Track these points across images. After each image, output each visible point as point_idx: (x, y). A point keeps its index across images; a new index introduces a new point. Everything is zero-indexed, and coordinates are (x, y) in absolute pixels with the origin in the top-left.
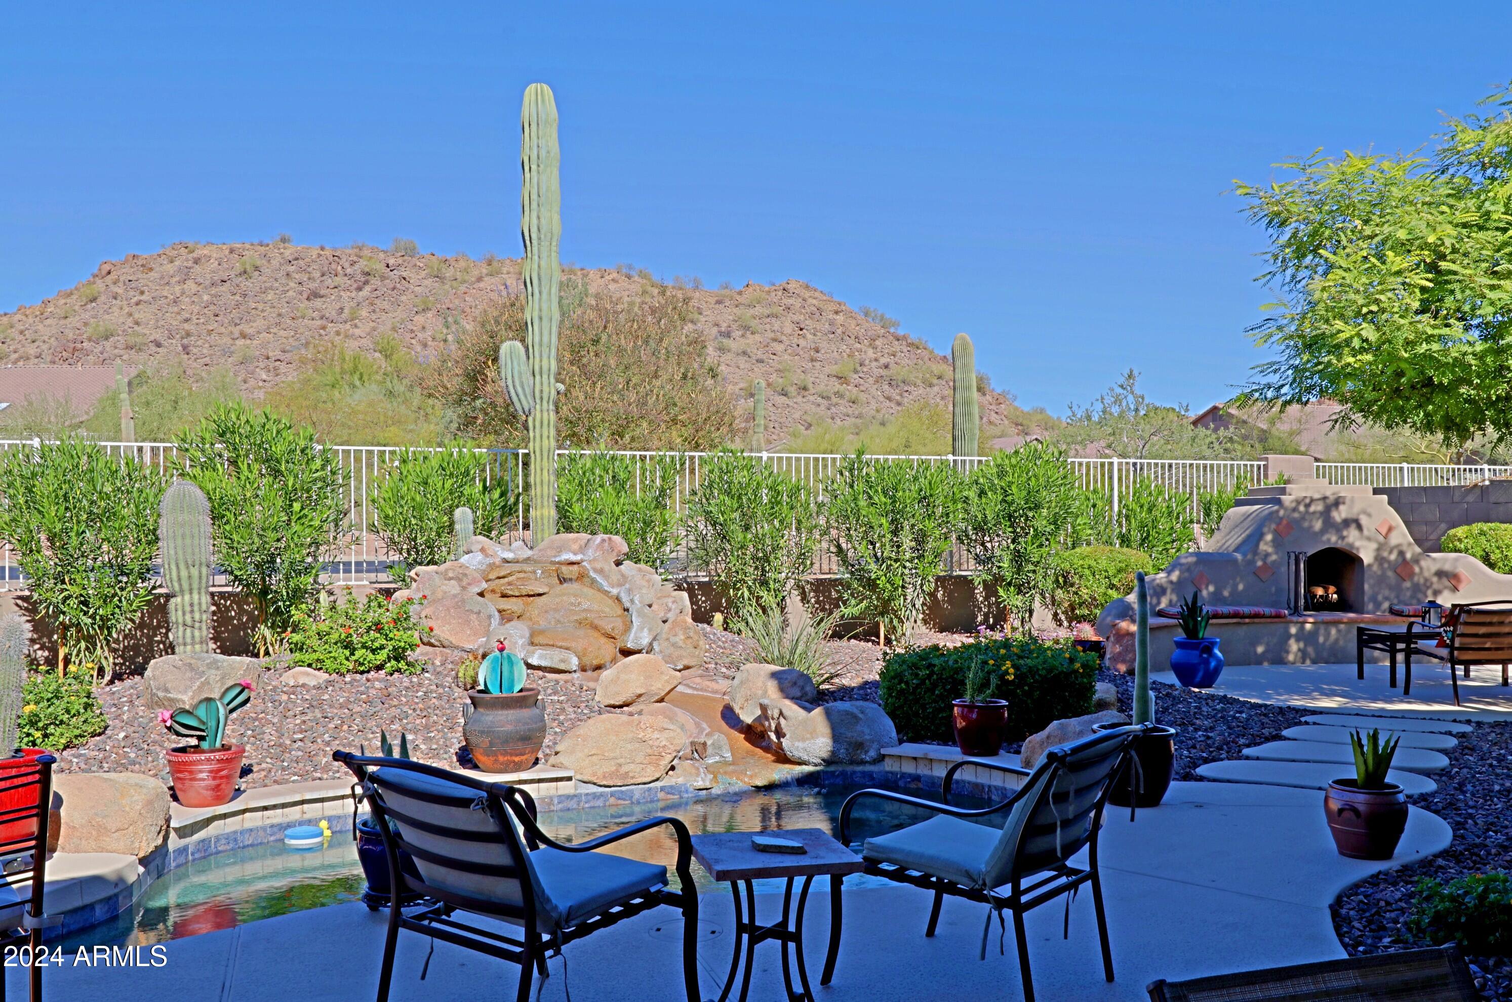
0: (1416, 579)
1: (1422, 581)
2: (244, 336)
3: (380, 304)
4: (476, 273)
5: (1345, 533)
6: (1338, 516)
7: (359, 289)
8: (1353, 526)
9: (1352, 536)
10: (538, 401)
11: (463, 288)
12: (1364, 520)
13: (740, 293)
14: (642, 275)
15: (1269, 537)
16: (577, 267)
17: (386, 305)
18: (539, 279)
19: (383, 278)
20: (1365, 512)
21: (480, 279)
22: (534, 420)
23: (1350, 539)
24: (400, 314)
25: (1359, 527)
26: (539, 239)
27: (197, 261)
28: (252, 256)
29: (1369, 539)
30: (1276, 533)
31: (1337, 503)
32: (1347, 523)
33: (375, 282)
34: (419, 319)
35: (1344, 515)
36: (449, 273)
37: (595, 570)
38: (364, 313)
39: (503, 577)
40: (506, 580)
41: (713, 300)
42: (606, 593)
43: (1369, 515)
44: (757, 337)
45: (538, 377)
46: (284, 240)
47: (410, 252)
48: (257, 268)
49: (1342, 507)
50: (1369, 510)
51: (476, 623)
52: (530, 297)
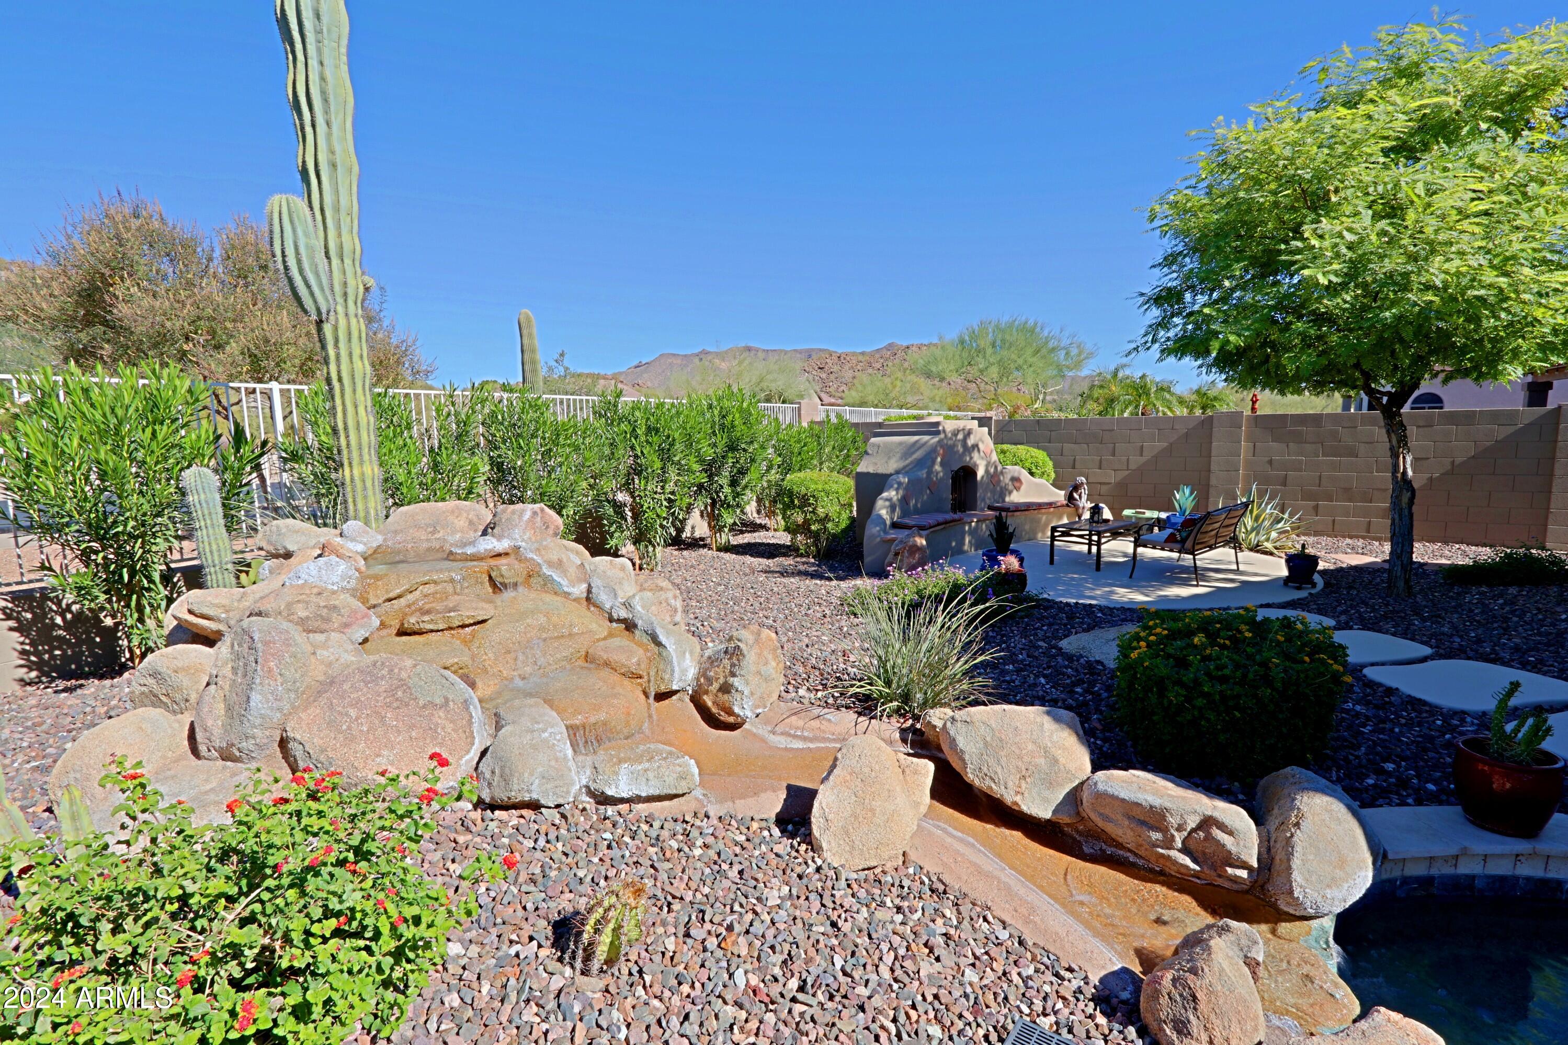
8: (976, 449)
10: (340, 300)
18: (326, 101)
20: (981, 440)
22: (336, 328)
25: (979, 450)
26: (319, 32)
31: (969, 433)
37: (550, 564)
39: (399, 597)
40: (402, 601)
42: (567, 595)
43: (983, 442)
45: (335, 262)
49: (972, 437)
50: (983, 438)
51: (449, 727)
52: (309, 129)
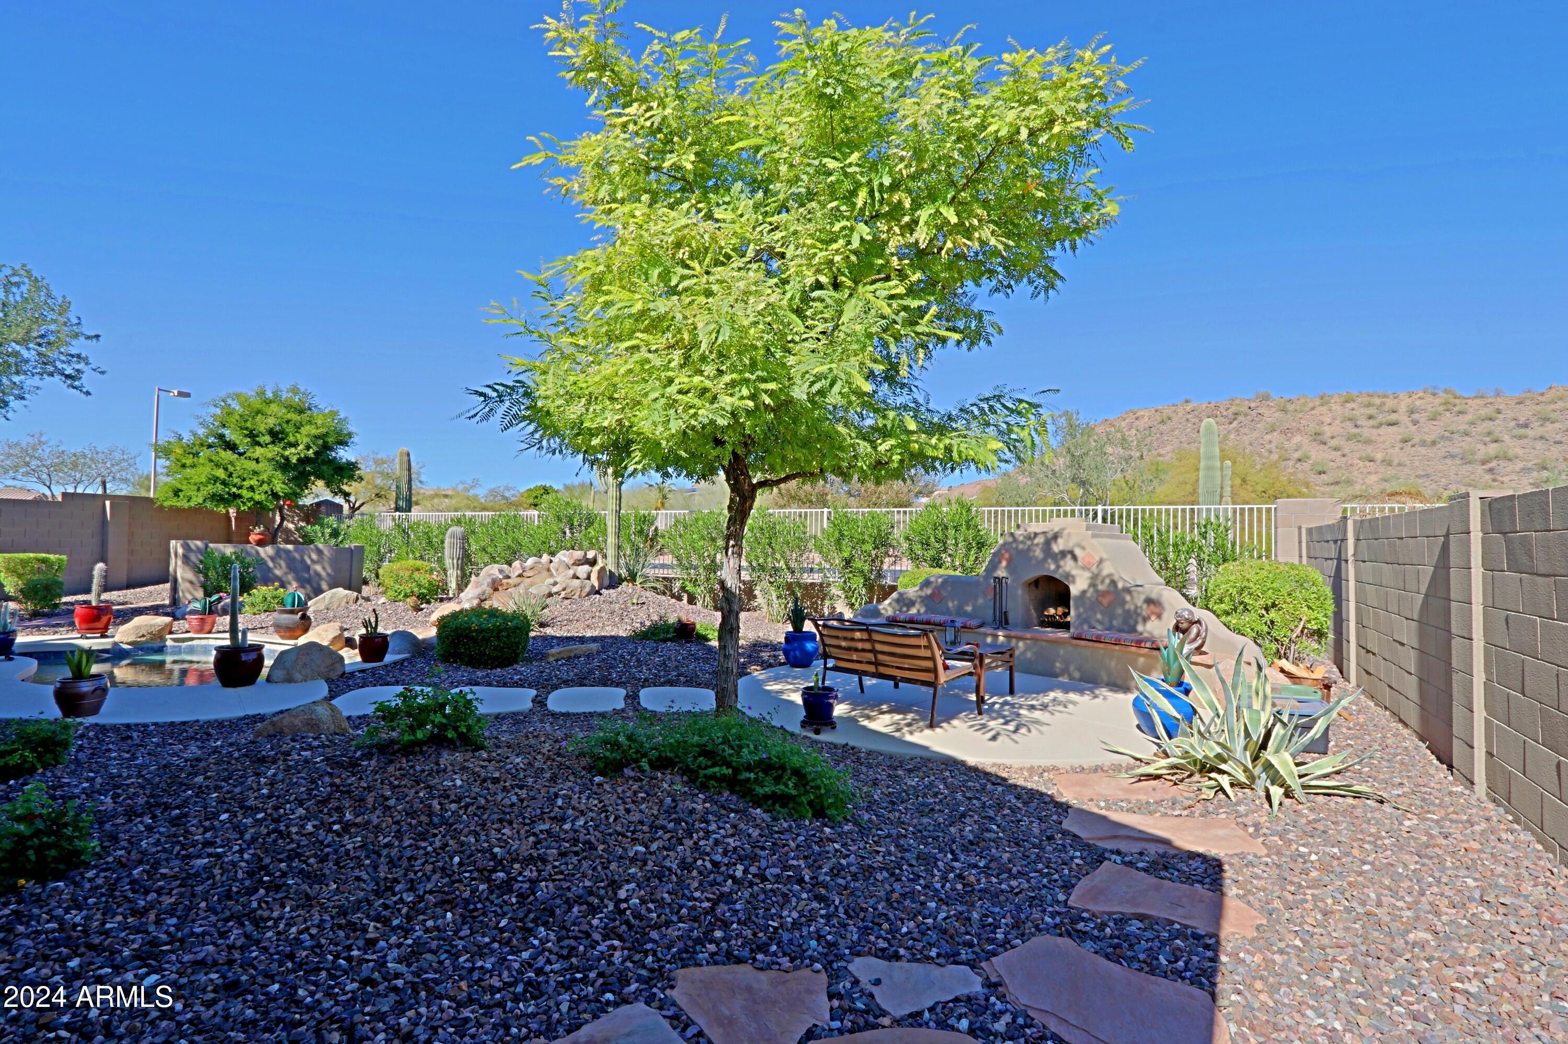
0: (1127, 607)
1: (1132, 608)
2: (1160, 455)
3: (1242, 430)
4: (1311, 405)
5: (1062, 563)
6: (1056, 548)
7: (1231, 423)
8: (1069, 556)
9: (1068, 565)
11: (1300, 415)
12: (1078, 552)
13: (1542, 394)
14: (1446, 391)
15: (1004, 563)
16: (1389, 392)
17: (1246, 430)
19: (1246, 415)
20: (1079, 545)
21: (1313, 409)
23: (1067, 569)
24: (1256, 434)
25: (1075, 558)
27: (1137, 419)
28: (1167, 412)
29: (1084, 568)
30: (1009, 561)
31: (1056, 537)
32: (1063, 554)
33: (1241, 418)
34: (1268, 437)
35: (1061, 547)
36: (1291, 407)
38: (1232, 436)
41: (1513, 403)
43: (1083, 548)
44: (1557, 425)
46: (1187, 401)
47: (1266, 397)
48: (1169, 418)
49: (1060, 541)
50: (1083, 544)
